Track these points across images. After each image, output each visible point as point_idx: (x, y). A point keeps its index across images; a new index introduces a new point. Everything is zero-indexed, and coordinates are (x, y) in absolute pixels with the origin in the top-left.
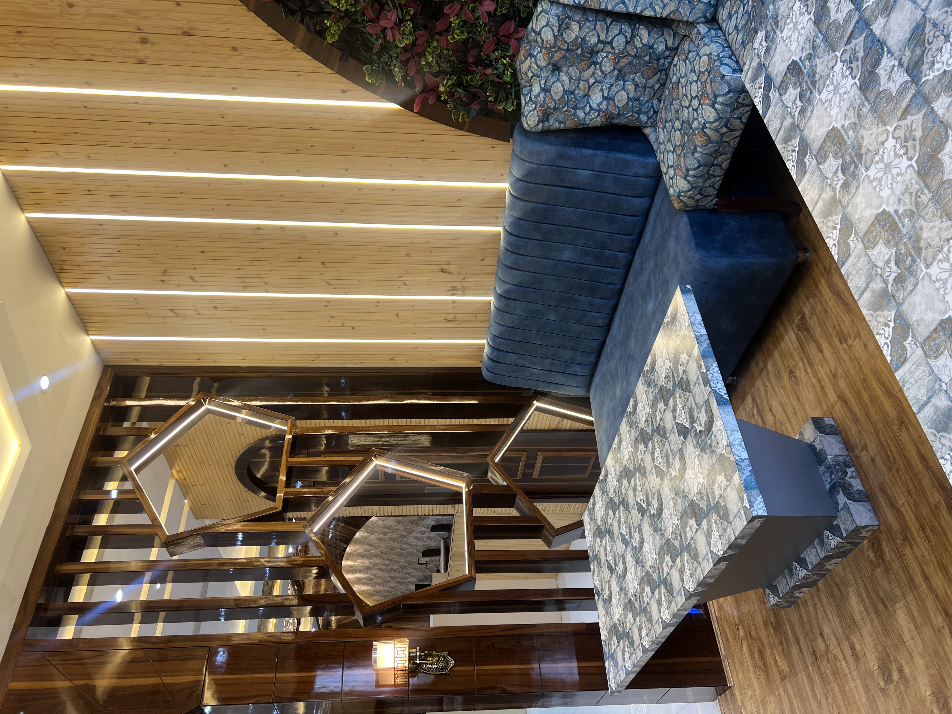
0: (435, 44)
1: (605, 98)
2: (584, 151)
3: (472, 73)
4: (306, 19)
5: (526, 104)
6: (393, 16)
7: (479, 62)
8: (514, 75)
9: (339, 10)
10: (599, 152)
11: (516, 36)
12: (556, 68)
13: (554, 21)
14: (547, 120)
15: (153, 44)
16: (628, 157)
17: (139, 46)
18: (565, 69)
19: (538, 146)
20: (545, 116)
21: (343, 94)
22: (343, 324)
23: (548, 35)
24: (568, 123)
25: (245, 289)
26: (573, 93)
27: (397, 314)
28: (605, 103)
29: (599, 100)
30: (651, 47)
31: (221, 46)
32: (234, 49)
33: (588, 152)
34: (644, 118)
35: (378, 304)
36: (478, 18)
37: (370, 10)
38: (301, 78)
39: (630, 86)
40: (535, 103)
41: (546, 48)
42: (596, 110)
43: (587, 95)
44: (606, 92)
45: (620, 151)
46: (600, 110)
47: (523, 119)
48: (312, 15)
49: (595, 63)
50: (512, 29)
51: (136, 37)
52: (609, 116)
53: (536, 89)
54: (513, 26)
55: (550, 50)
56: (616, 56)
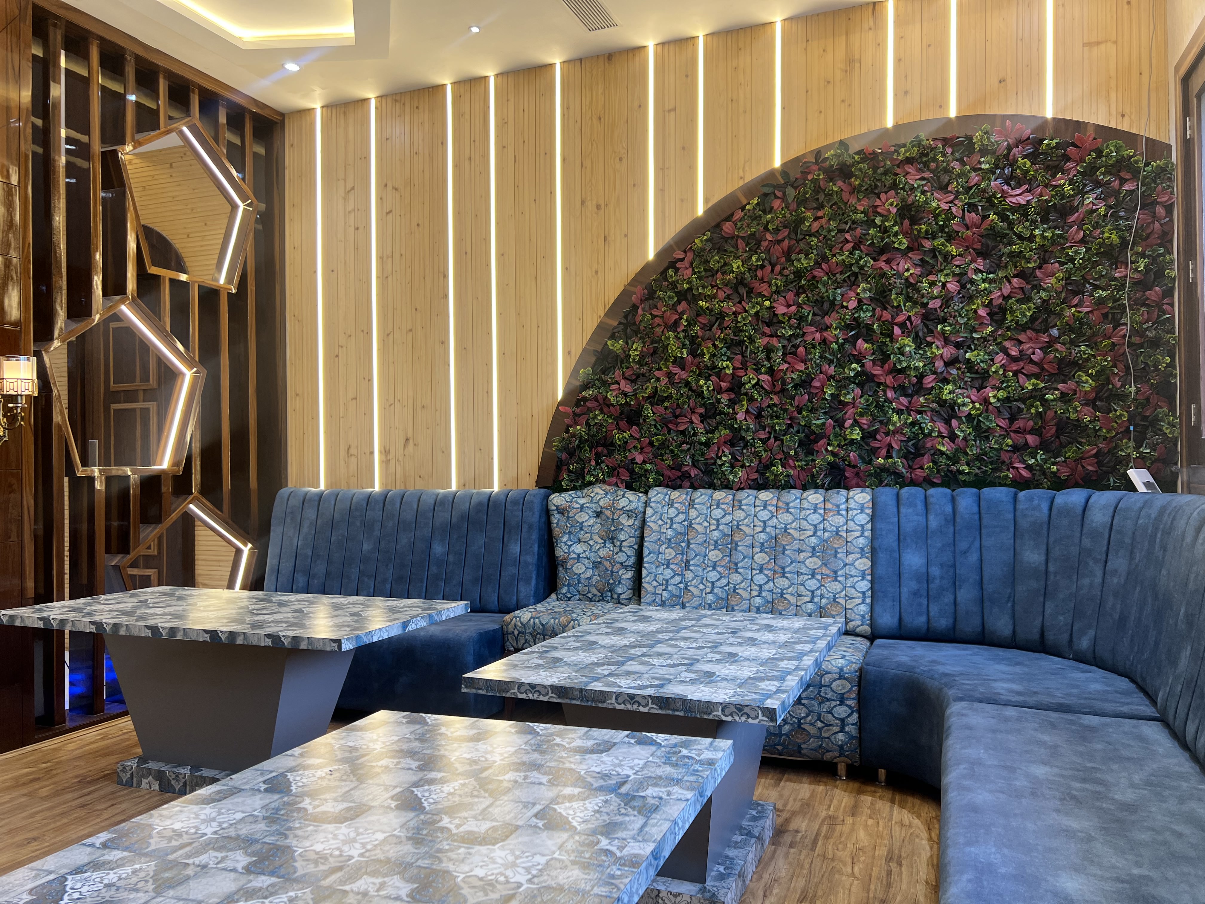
0: (610, 421)
1: (579, 555)
2: (536, 546)
3: (591, 451)
4: (622, 326)
5: (570, 495)
6: (628, 389)
7: (598, 455)
8: (591, 484)
9: (630, 350)
10: (536, 557)
11: (619, 482)
12: (598, 514)
13: (633, 506)
14: (559, 513)
15: (597, 214)
16: (534, 582)
17: (595, 203)
18: (598, 521)
19: (537, 507)
20: (561, 511)
21: (568, 353)
22: (342, 347)
23: (623, 503)
24: (557, 529)
25: (381, 258)
26: (581, 529)
27: (356, 399)
28: (575, 556)
29: (577, 551)
30: (620, 583)
31: (598, 263)
32: (596, 272)
33: (536, 548)
34: (564, 590)
35: (367, 379)
36: (630, 451)
37: (631, 373)
38: (578, 320)
39: (589, 573)
40: (571, 502)
41: (613, 503)
42: (569, 550)
43: (580, 541)
44: (584, 555)
45: (538, 575)
46: (569, 553)
47: (558, 494)
48: (625, 330)
49: (605, 543)
50: (623, 478)
51: (601, 202)
52: (564, 562)
53: (582, 501)
54: (626, 479)
55: (612, 507)
56: (612, 558)
